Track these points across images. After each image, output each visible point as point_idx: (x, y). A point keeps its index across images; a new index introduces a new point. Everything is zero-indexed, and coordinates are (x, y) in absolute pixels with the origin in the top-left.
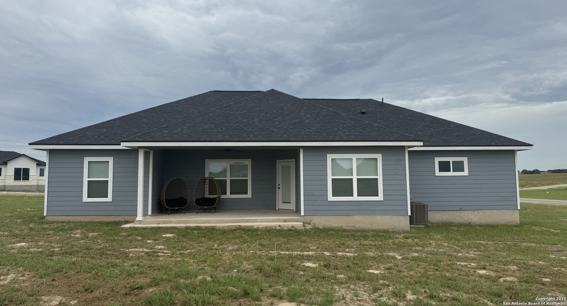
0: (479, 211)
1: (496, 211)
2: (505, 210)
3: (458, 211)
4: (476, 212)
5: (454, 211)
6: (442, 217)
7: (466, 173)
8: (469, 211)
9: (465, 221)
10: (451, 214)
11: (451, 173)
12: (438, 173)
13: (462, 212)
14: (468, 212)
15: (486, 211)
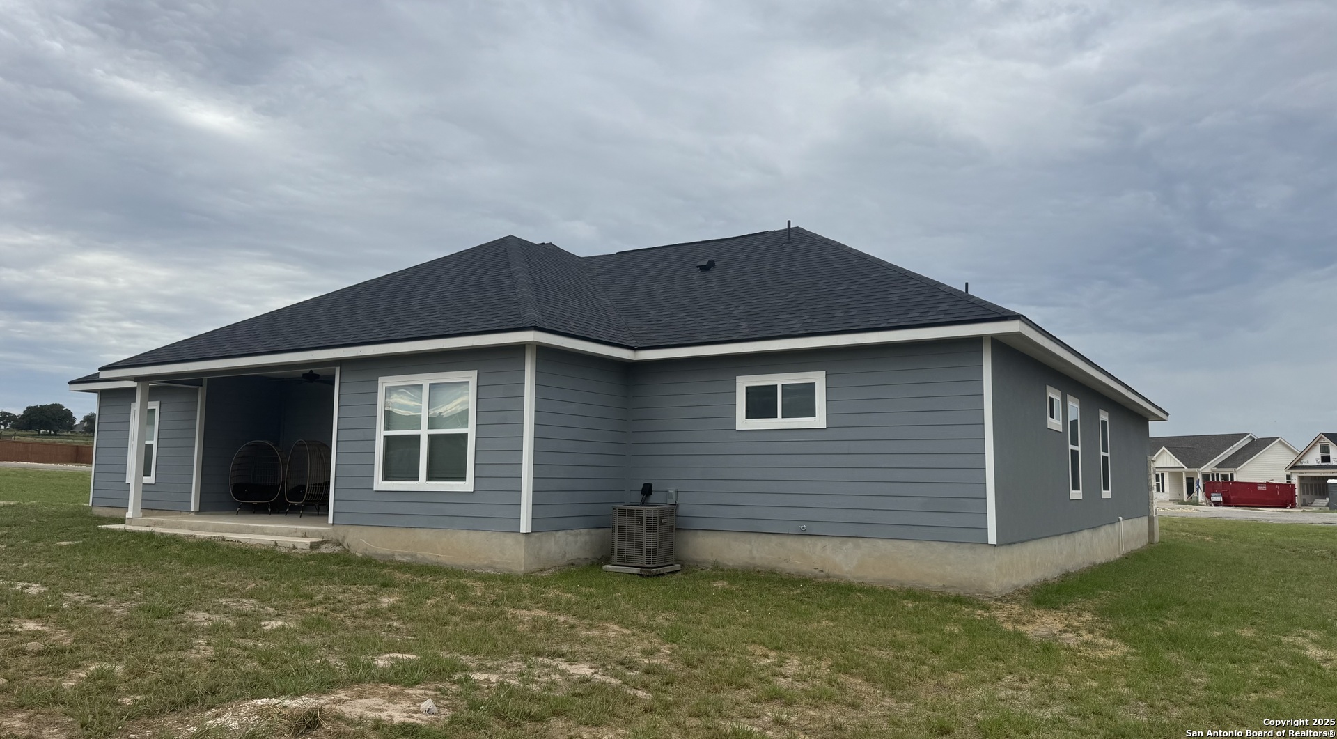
0: (860, 541)
1: (912, 546)
2: (946, 545)
3: (796, 538)
4: (850, 544)
5: (785, 537)
6: (751, 551)
7: (819, 420)
8: (827, 539)
9: (816, 571)
10: (776, 545)
11: (778, 423)
12: (742, 422)
13: (807, 540)
14: (826, 541)
15: (880, 542)
